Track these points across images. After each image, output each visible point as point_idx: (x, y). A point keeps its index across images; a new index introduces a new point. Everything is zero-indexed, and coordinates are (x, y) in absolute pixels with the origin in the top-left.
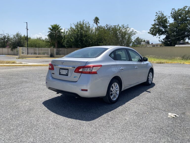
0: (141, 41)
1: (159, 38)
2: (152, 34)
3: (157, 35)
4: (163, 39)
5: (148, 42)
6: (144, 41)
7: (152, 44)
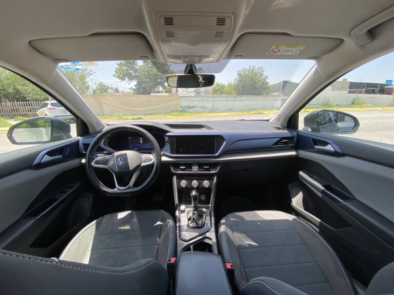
0: (107, 89)
1: (129, 84)
2: (119, 78)
3: (126, 79)
4: (135, 86)
5: (117, 90)
6: (112, 88)
7: (122, 92)
